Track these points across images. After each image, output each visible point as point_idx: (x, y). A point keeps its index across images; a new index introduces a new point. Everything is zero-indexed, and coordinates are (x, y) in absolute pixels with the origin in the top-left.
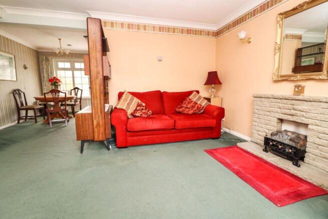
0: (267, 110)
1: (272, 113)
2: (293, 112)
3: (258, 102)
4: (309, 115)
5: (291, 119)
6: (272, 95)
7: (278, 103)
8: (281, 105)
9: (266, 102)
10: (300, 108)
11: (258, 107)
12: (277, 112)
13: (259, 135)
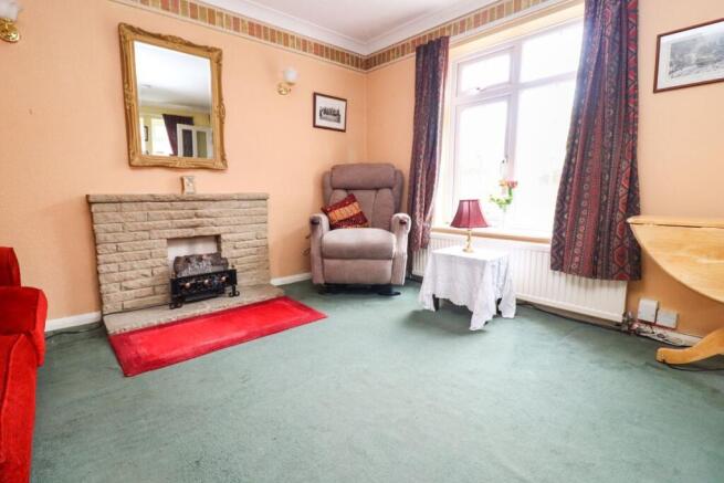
0: (140, 228)
1: (154, 232)
2: (196, 221)
3: (110, 215)
4: (220, 220)
5: (194, 234)
6: (152, 195)
7: (166, 209)
8: (173, 212)
9: (136, 212)
10: (206, 212)
11: (110, 227)
12: (167, 228)
13: (127, 289)
